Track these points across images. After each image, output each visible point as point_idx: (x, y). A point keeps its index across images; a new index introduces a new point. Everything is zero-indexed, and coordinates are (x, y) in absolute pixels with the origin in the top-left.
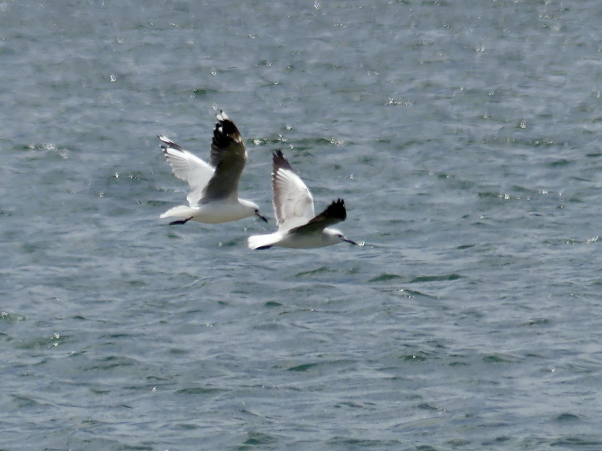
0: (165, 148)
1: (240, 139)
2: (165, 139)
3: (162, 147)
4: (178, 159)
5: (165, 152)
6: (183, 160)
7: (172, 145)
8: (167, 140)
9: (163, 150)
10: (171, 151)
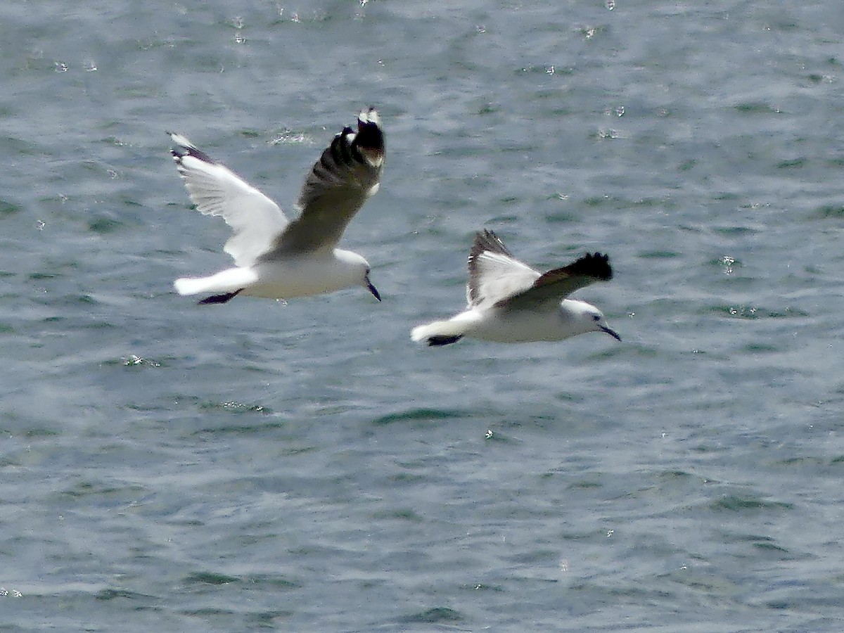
0: (180, 156)
1: (379, 162)
2: (181, 140)
3: (175, 154)
4: (202, 176)
5: (179, 162)
6: (213, 179)
7: (193, 153)
8: (187, 143)
9: (176, 158)
10: (189, 161)
